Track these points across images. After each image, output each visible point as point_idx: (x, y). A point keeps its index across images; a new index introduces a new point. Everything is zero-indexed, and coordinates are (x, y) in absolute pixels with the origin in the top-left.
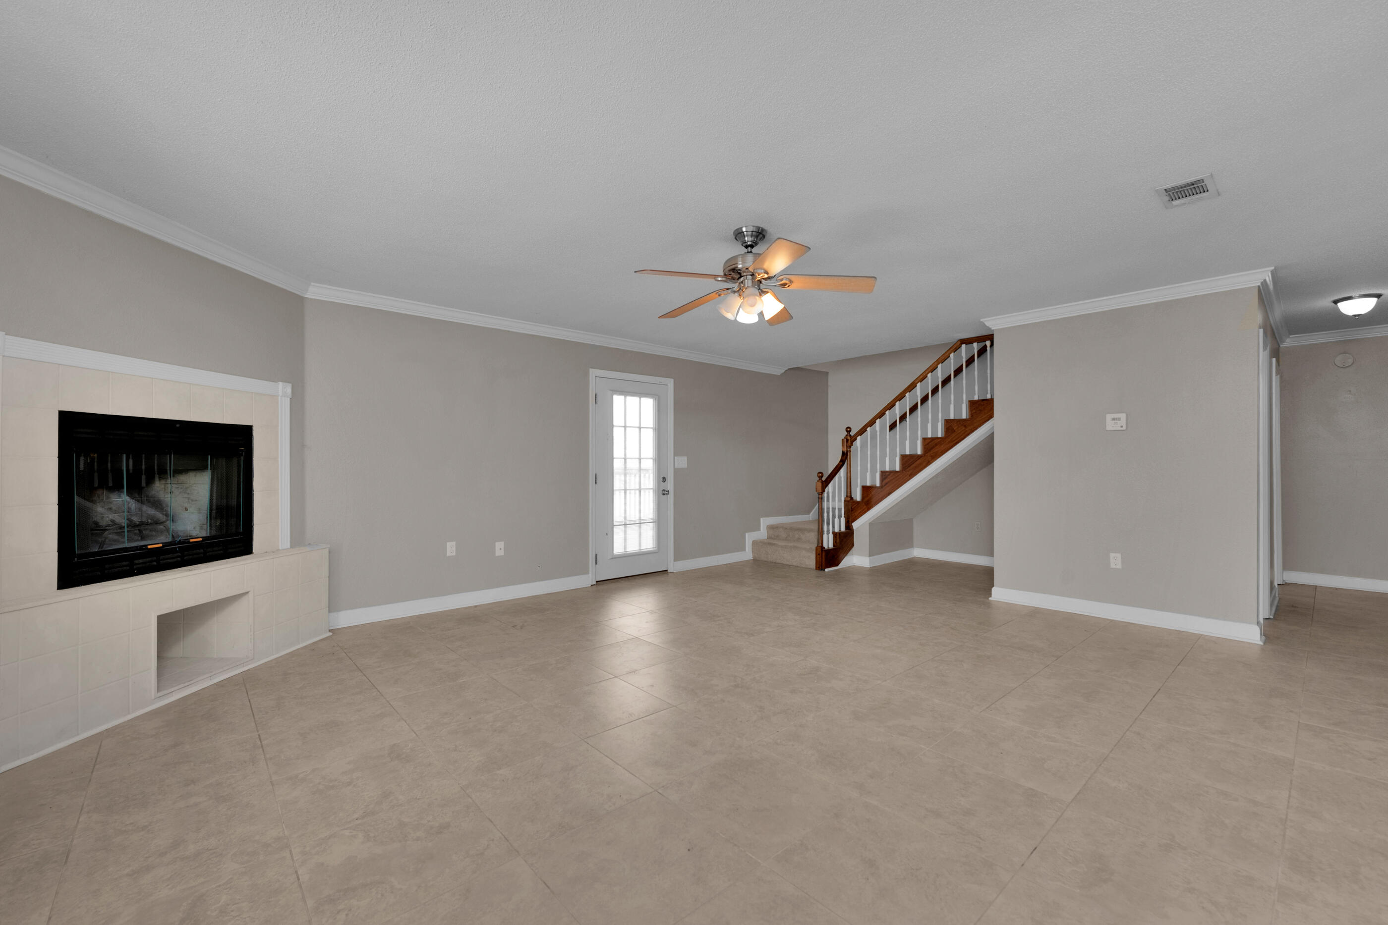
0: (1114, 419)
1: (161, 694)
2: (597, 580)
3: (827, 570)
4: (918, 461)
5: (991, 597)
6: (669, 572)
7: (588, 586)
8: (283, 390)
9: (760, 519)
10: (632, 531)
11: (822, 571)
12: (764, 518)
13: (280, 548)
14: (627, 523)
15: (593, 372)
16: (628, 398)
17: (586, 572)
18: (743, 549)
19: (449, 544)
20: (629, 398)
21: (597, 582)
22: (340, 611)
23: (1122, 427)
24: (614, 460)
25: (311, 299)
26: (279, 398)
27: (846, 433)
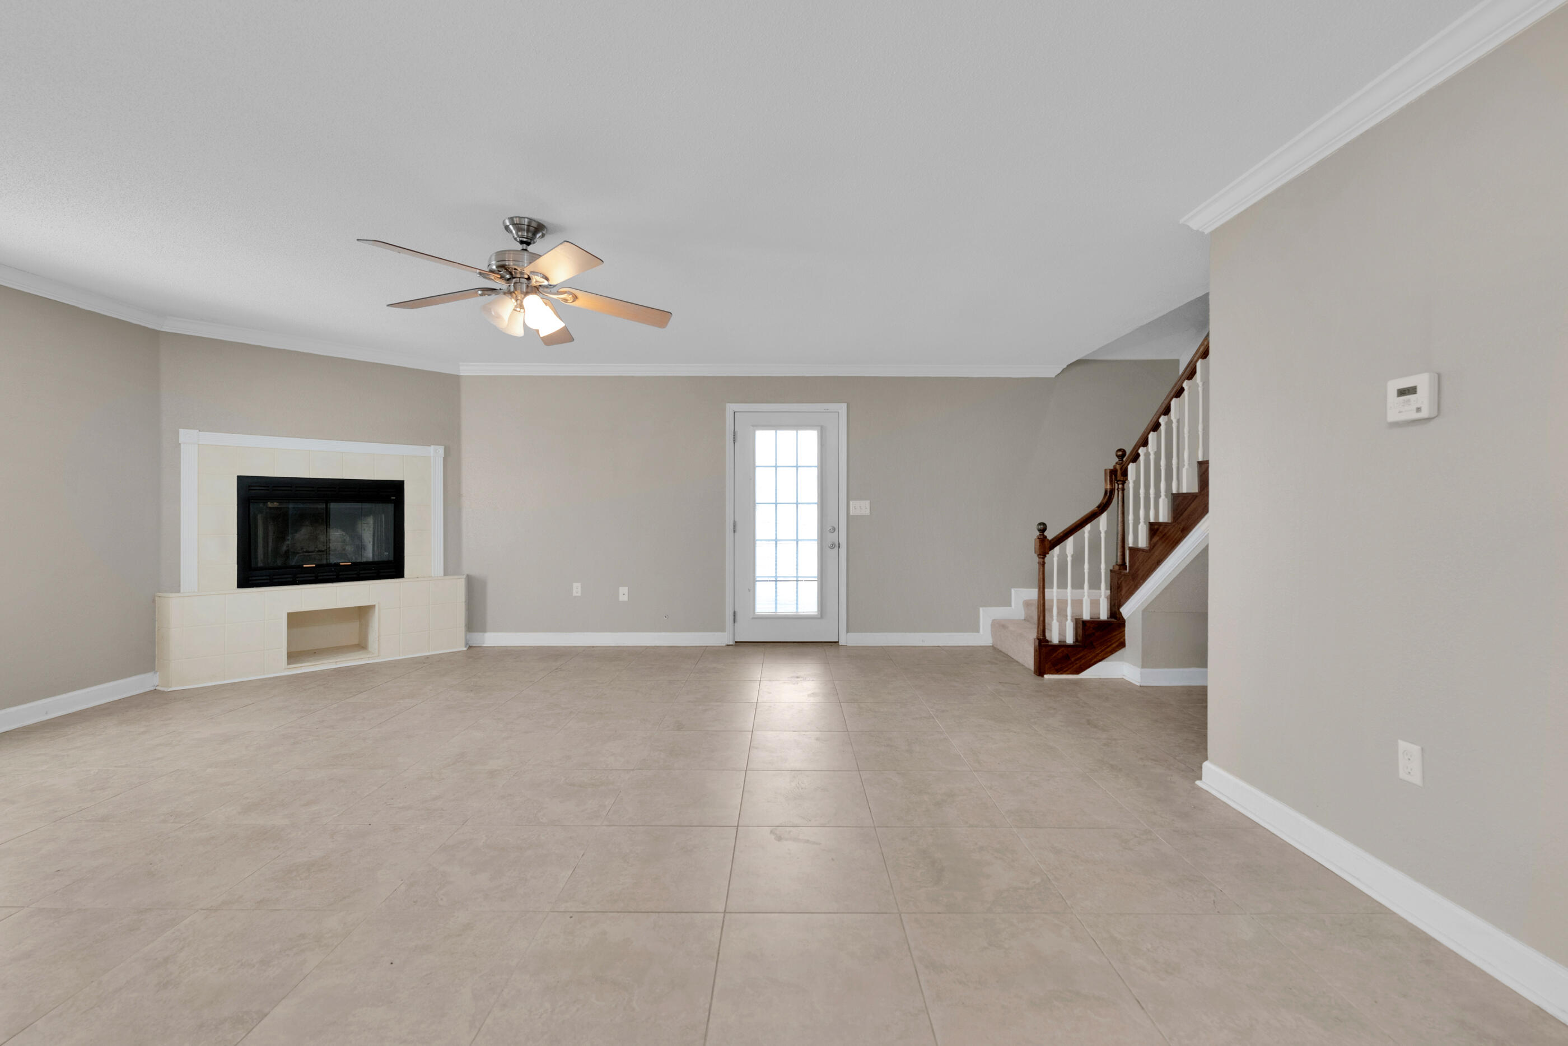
0: (1402, 392)
1: (290, 666)
2: (736, 640)
3: (1046, 676)
4: (1193, 504)
5: (1200, 778)
6: (840, 644)
7: (722, 645)
8: (435, 453)
9: (1011, 590)
10: (786, 590)
11: (1040, 677)
12: (1016, 589)
13: (433, 575)
14: (778, 579)
15: (731, 407)
16: (779, 432)
17: (722, 629)
18: (977, 630)
19: (575, 585)
20: (781, 433)
21: (736, 642)
22: (474, 632)
23: (1419, 410)
24: (757, 506)
25: (466, 376)
26: (432, 458)
27: (1117, 460)
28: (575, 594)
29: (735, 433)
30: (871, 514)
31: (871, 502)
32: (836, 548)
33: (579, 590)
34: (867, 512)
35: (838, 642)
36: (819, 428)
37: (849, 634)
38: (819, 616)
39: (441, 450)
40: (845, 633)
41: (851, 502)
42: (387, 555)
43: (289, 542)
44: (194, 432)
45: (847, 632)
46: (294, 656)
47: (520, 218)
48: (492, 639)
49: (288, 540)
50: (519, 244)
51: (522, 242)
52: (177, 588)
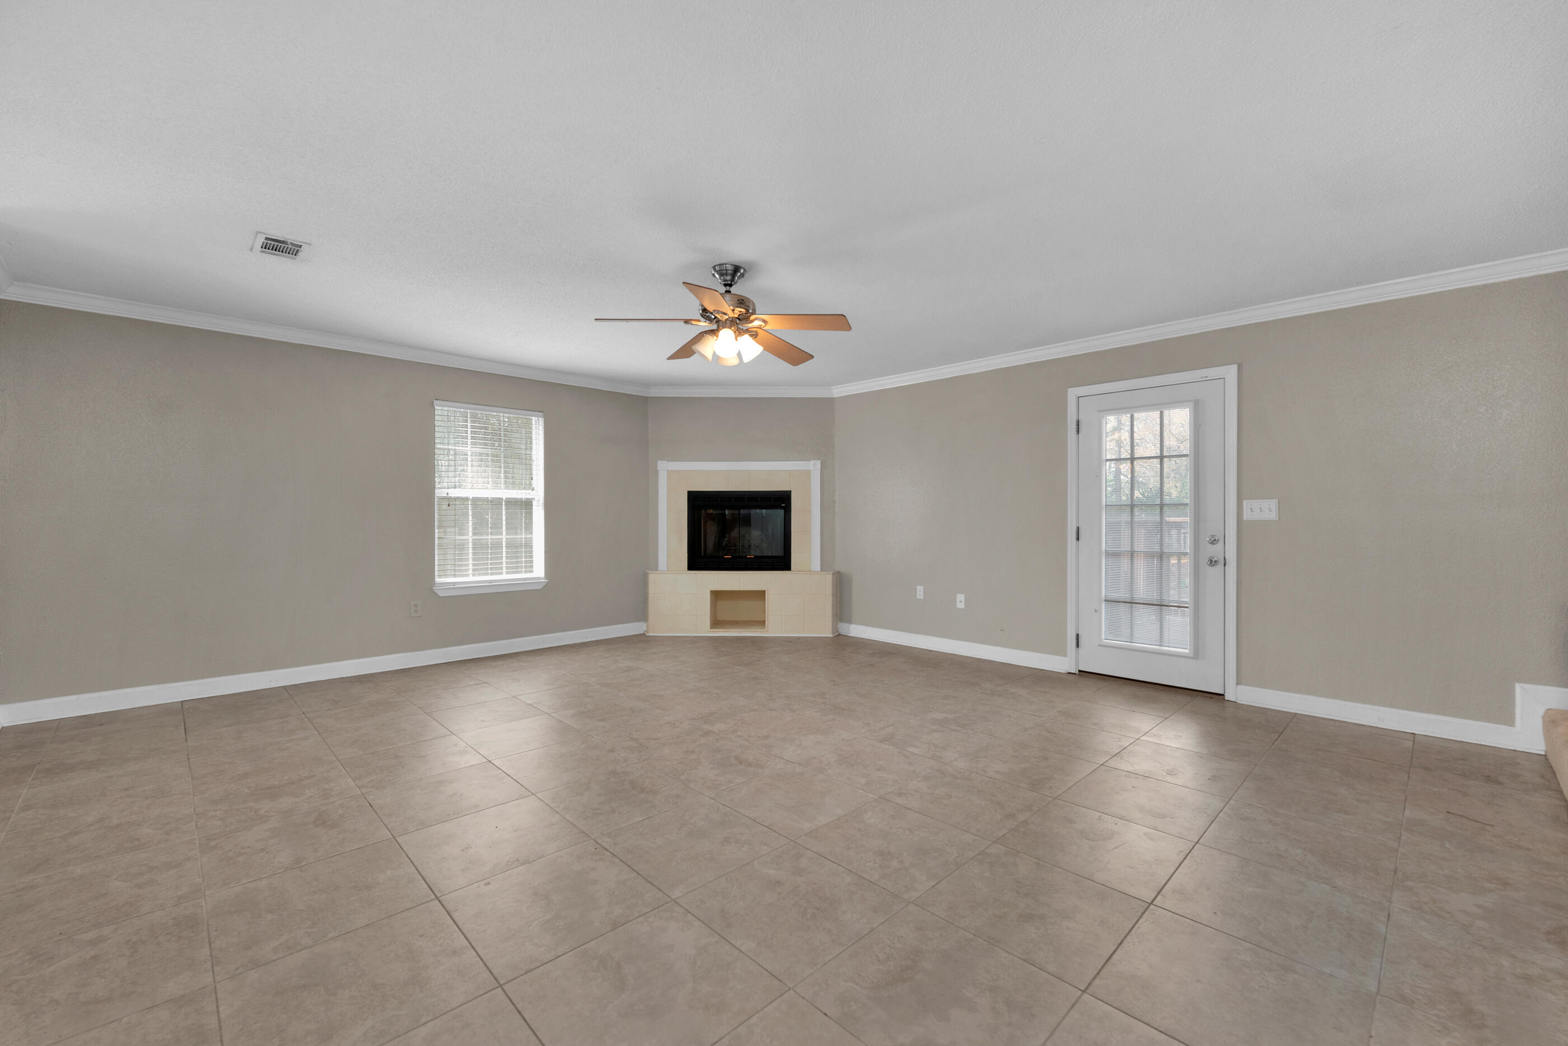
1: (712, 630)
2: (1081, 669)
6: (1227, 697)
7: (1062, 672)
8: (814, 466)
13: (813, 571)
15: (1073, 393)
17: (1060, 652)
19: (919, 588)
21: (1080, 671)
22: (840, 622)
26: (812, 471)
28: (918, 597)
29: (1078, 422)
30: (1279, 519)
31: (1279, 501)
32: (1221, 565)
33: (922, 593)
34: (1273, 516)
35: (1223, 695)
36: (1192, 404)
37: (1240, 687)
38: (1192, 655)
39: (818, 463)
40: (1235, 685)
41: (1245, 502)
42: (780, 553)
43: (726, 539)
44: (665, 462)
45: (1237, 684)
46: (716, 623)
47: (720, 265)
48: (857, 631)
49: (726, 537)
50: (723, 286)
51: (725, 285)
52: (655, 568)
